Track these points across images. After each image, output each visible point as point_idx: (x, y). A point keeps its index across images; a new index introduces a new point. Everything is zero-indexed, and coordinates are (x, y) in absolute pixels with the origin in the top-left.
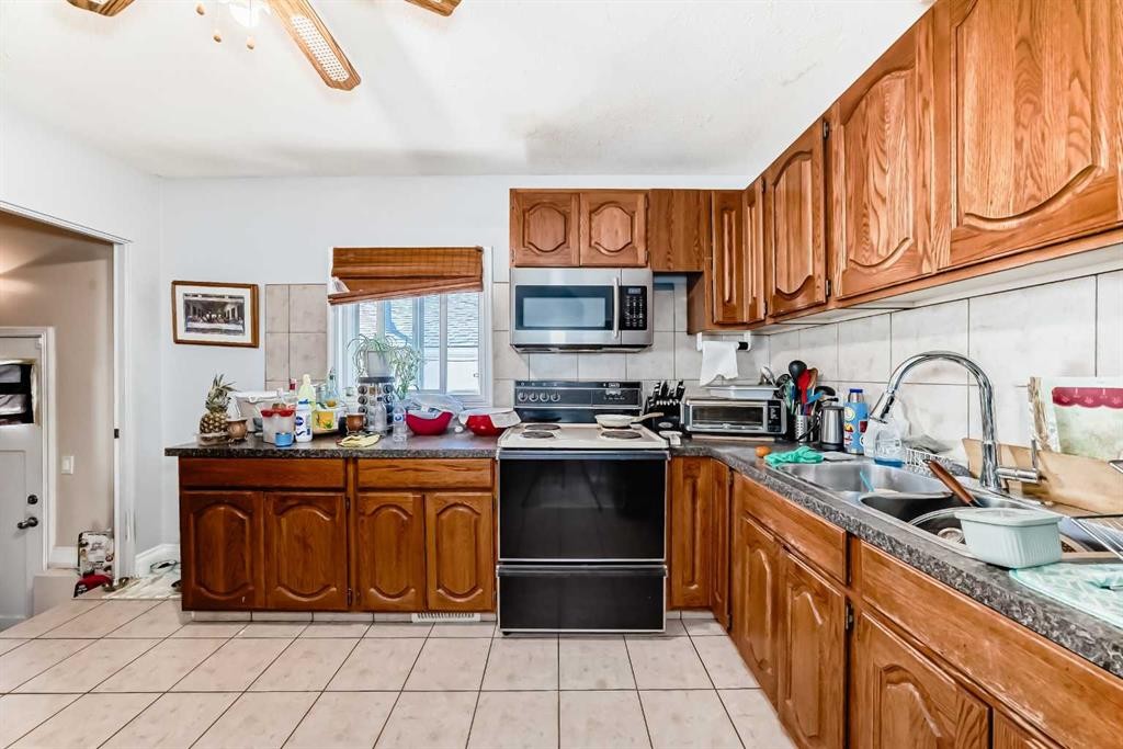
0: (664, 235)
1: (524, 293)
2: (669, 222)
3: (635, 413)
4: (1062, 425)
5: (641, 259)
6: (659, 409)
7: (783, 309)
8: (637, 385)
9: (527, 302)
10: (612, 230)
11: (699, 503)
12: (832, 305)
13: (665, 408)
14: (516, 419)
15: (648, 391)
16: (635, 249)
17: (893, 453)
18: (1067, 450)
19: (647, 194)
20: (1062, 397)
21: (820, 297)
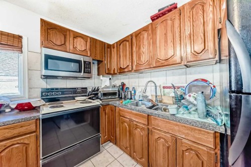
0: (94, 50)
1: (48, 57)
2: (96, 47)
3: (86, 96)
4: (164, 91)
5: (89, 55)
6: (94, 94)
7: (122, 71)
8: (86, 88)
9: (49, 60)
10: (80, 45)
11: (106, 116)
12: (133, 71)
13: (95, 94)
14: (43, 102)
15: (89, 90)
16: (87, 52)
17: (141, 99)
18: (164, 95)
19: (91, 38)
20: (164, 87)
21: (130, 69)
